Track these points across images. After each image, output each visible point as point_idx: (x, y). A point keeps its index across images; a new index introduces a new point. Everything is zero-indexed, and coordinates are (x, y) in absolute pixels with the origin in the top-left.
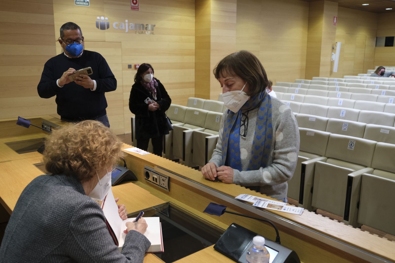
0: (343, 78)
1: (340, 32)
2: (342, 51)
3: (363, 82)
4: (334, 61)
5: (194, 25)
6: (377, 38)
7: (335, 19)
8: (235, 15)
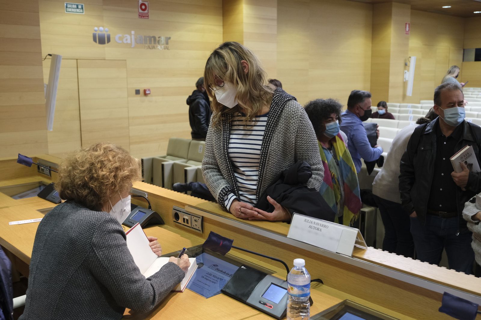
5: (222, 36)
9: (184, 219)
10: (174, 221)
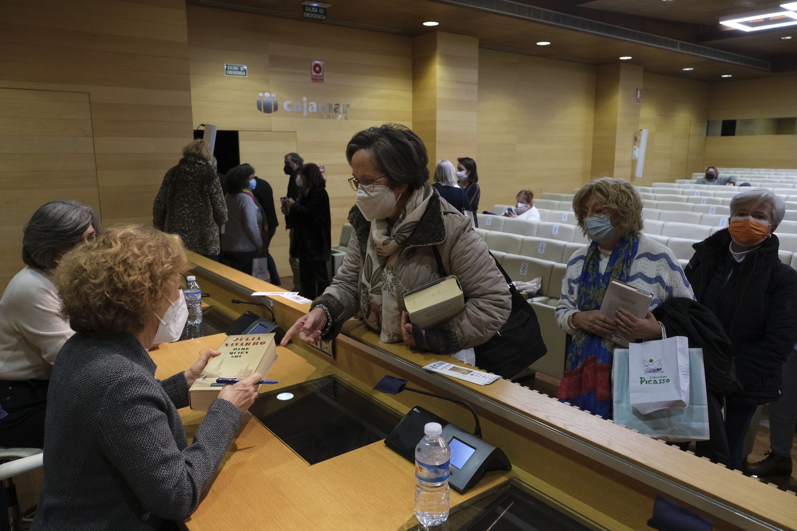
0: (651, 186)
1: (647, 112)
2: (650, 143)
3: (683, 193)
4: (636, 158)
5: (411, 103)
6: (708, 122)
7: (639, 92)
8: (476, 88)
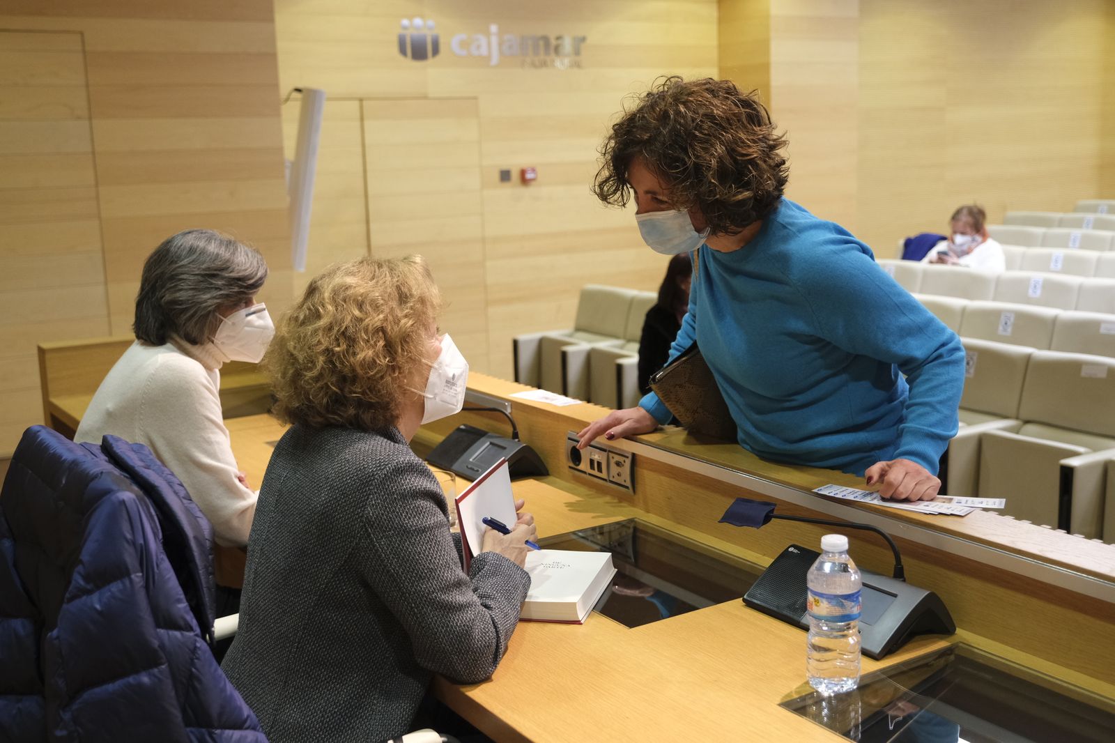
5: (713, 29)
9: (592, 461)
10: (570, 467)
